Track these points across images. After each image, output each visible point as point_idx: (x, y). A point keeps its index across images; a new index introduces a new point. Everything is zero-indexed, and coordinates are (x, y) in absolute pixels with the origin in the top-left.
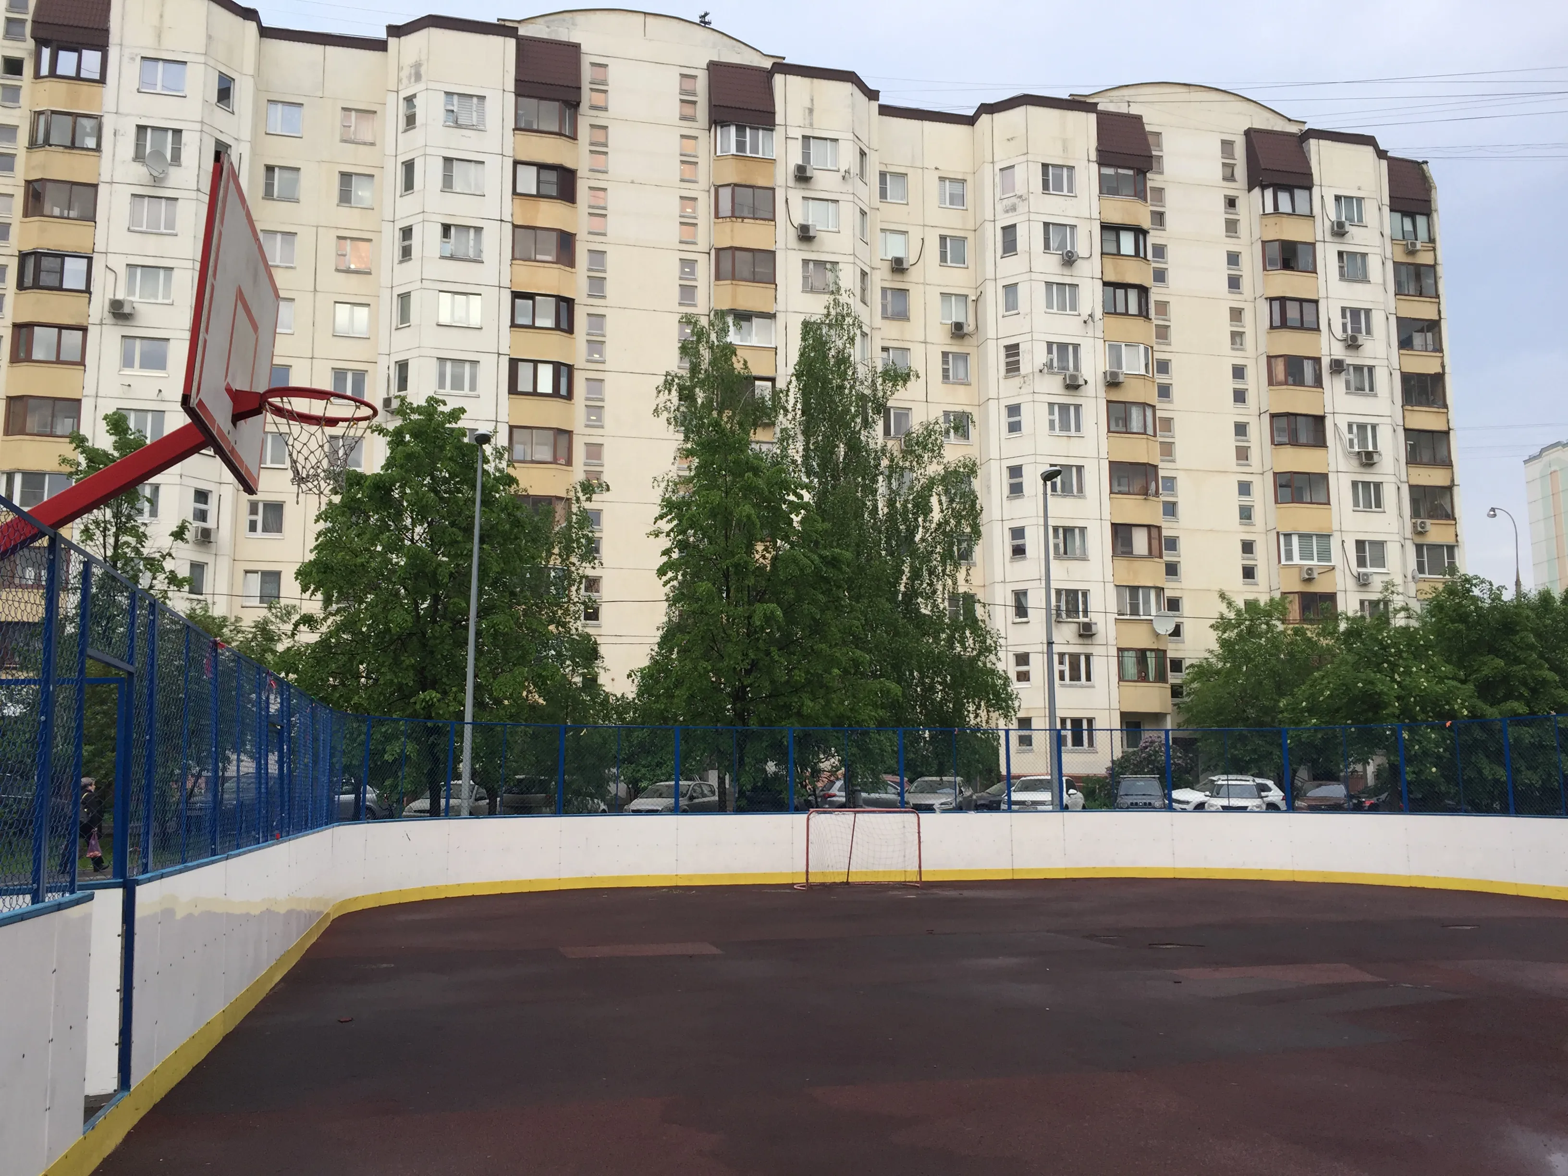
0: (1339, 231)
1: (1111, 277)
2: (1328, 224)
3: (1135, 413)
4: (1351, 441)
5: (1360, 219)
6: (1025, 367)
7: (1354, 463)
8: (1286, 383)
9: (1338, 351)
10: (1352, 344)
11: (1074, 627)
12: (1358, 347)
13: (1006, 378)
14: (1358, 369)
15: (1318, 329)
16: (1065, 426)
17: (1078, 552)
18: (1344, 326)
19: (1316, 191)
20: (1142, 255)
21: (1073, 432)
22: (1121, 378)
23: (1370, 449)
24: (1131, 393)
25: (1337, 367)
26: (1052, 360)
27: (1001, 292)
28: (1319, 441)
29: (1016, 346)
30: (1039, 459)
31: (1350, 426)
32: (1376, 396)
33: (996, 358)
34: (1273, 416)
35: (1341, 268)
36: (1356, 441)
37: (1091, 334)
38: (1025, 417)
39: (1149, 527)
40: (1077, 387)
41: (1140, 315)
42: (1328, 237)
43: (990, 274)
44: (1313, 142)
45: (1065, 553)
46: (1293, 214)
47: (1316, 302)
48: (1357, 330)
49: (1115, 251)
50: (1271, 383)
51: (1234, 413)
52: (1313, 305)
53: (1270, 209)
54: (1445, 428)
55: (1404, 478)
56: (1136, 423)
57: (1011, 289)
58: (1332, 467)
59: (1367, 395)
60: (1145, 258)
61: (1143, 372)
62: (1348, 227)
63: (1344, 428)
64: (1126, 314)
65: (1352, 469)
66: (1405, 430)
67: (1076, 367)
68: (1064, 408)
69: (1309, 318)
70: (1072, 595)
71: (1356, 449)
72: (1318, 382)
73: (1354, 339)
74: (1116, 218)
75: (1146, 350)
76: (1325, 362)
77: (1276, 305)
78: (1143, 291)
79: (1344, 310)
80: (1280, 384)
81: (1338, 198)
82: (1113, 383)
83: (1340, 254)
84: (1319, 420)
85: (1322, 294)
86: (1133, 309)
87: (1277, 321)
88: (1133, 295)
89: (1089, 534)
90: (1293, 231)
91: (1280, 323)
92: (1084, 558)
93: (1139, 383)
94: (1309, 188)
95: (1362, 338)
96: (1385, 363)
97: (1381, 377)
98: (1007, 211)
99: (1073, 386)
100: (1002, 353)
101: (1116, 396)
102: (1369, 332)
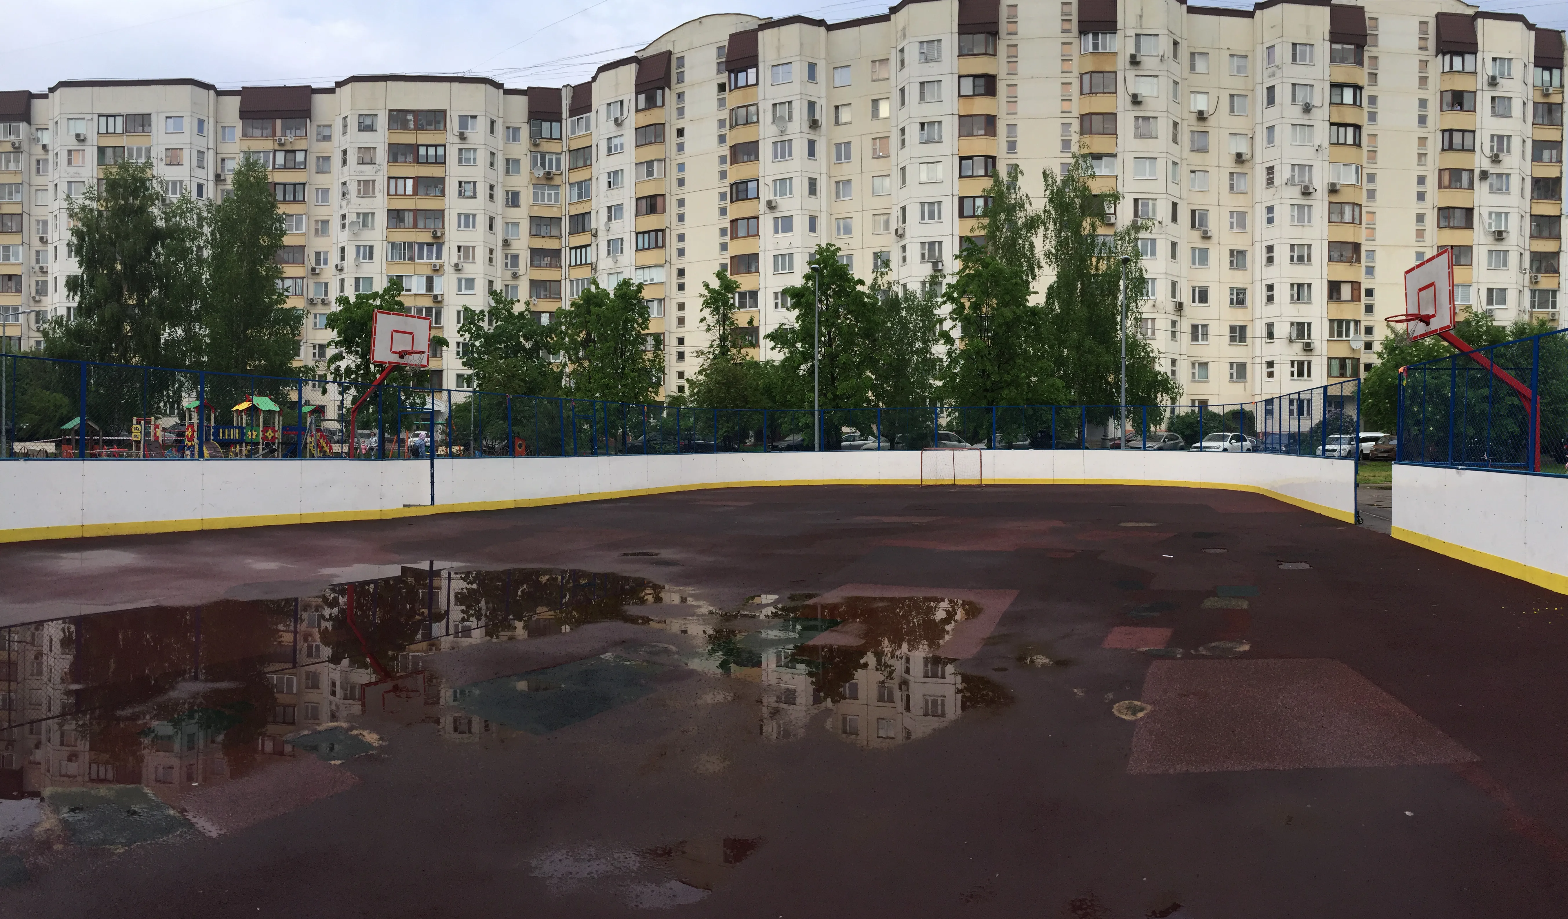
0: (1493, 82)
1: (1335, 120)
2: (1486, 77)
3: (1348, 210)
4: (1490, 224)
5: (1509, 74)
6: (1277, 182)
7: (1490, 239)
8: (1449, 187)
9: (1486, 165)
10: (1496, 160)
11: (1301, 344)
12: (1500, 161)
13: (1266, 188)
14: (1499, 176)
15: (1474, 150)
16: (1301, 219)
17: (1306, 299)
18: (1492, 148)
19: (1479, 55)
20: (1358, 103)
21: (1306, 223)
22: (1338, 187)
23: (1503, 229)
24: (1346, 196)
25: (1484, 175)
26: (1293, 176)
27: (1265, 131)
28: (1469, 225)
29: (1273, 167)
30: (1283, 241)
31: (1490, 213)
32: (1509, 194)
33: (1260, 175)
34: (1440, 209)
35: (1493, 108)
36: (1493, 224)
37: (1320, 158)
38: (1276, 214)
39: (1352, 282)
40: (1309, 194)
41: (1355, 144)
42: (1486, 87)
43: (1259, 120)
44: (1480, 21)
45: (1298, 299)
46: (1463, 71)
47: (1474, 132)
48: (1501, 150)
49: (1339, 101)
50: (1440, 187)
51: (1416, 207)
52: (1472, 134)
53: (1447, 69)
54: (1559, 214)
55: (1527, 247)
56: (1348, 217)
57: (1271, 129)
58: (1475, 242)
59: (1504, 194)
60: (1360, 106)
61: (1354, 182)
62: (1498, 80)
63: (1486, 216)
64: (1345, 144)
65: (1489, 243)
66: (1531, 215)
67: (1310, 180)
68: (1301, 207)
69: (1468, 144)
70: (1300, 325)
71: (1493, 229)
72: (1471, 186)
73: (1497, 156)
74: (1341, 79)
75: (1357, 168)
76: (1477, 173)
77: (1447, 134)
78: (1357, 128)
79: (1492, 136)
80: (1445, 188)
81: (1494, 59)
82: (1333, 190)
83: (1493, 98)
84: (1469, 211)
85: (1478, 126)
86: (1350, 140)
87: (1446, 146)
88: (1350, 131)
89: (1313, 287)
90: (1461, 84)
91: (1449, 147)
92: (1309, 302)
93: (1351, 189)
94: (1475, 53)
95: (1502, 156)
96: (1518, 171)
97: (1515, 181)
98: (1270, 77)
99: (1306, 193)
100: (1265, 172)
101: (1334, 199)
102: (1509, 151)
